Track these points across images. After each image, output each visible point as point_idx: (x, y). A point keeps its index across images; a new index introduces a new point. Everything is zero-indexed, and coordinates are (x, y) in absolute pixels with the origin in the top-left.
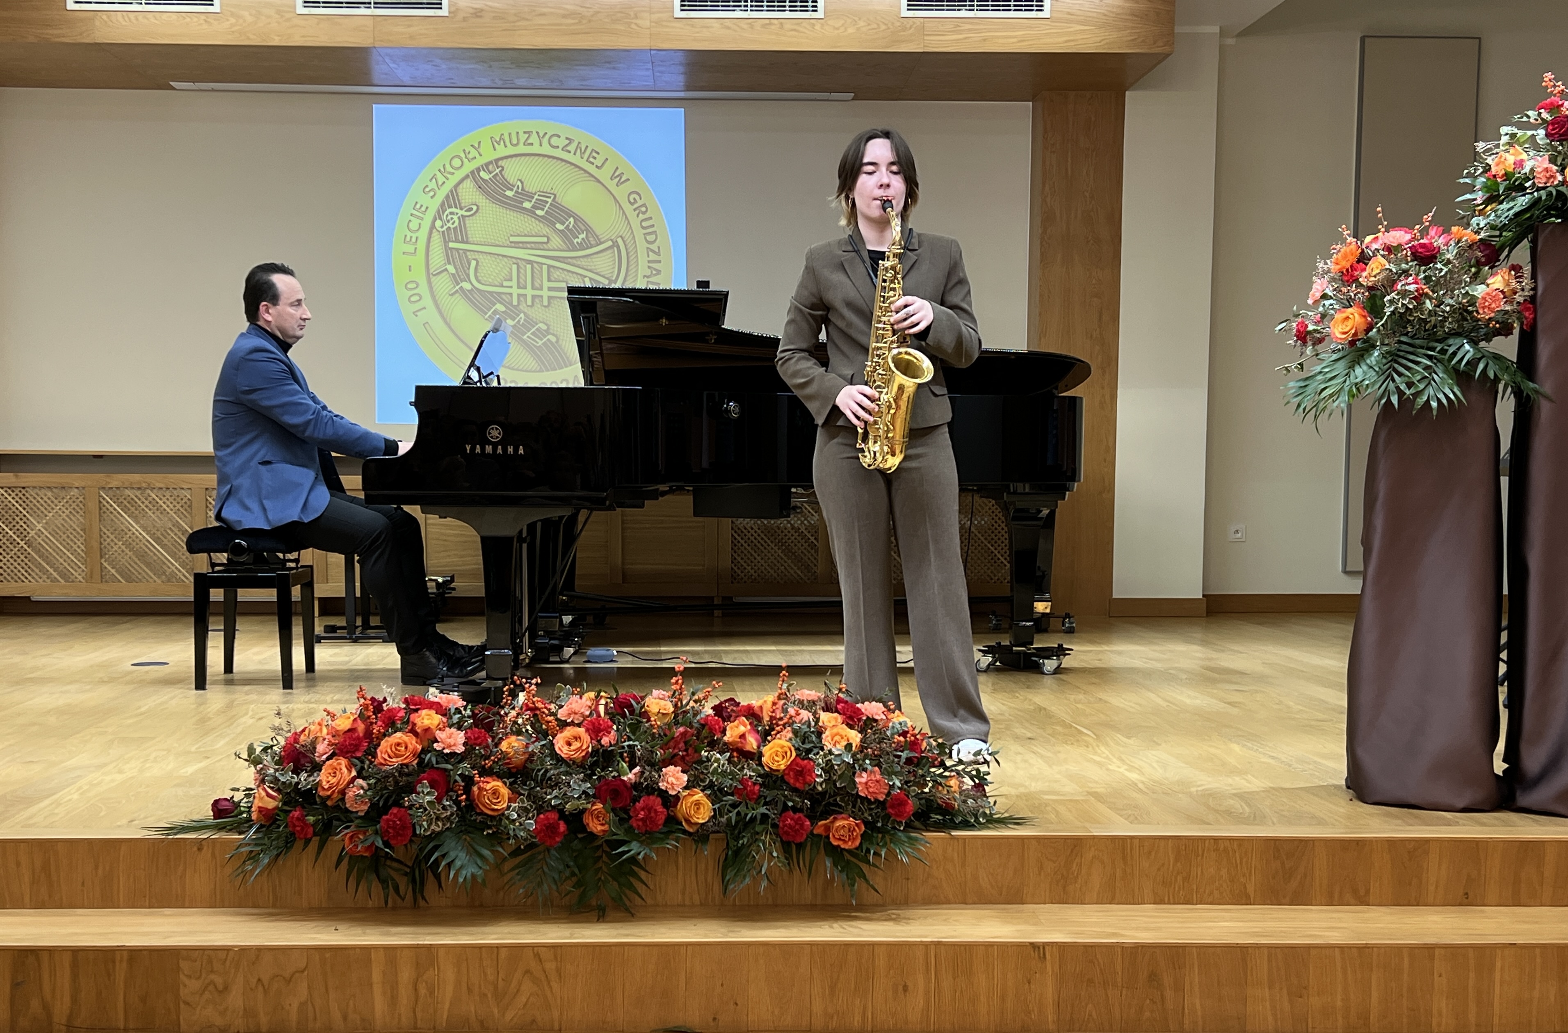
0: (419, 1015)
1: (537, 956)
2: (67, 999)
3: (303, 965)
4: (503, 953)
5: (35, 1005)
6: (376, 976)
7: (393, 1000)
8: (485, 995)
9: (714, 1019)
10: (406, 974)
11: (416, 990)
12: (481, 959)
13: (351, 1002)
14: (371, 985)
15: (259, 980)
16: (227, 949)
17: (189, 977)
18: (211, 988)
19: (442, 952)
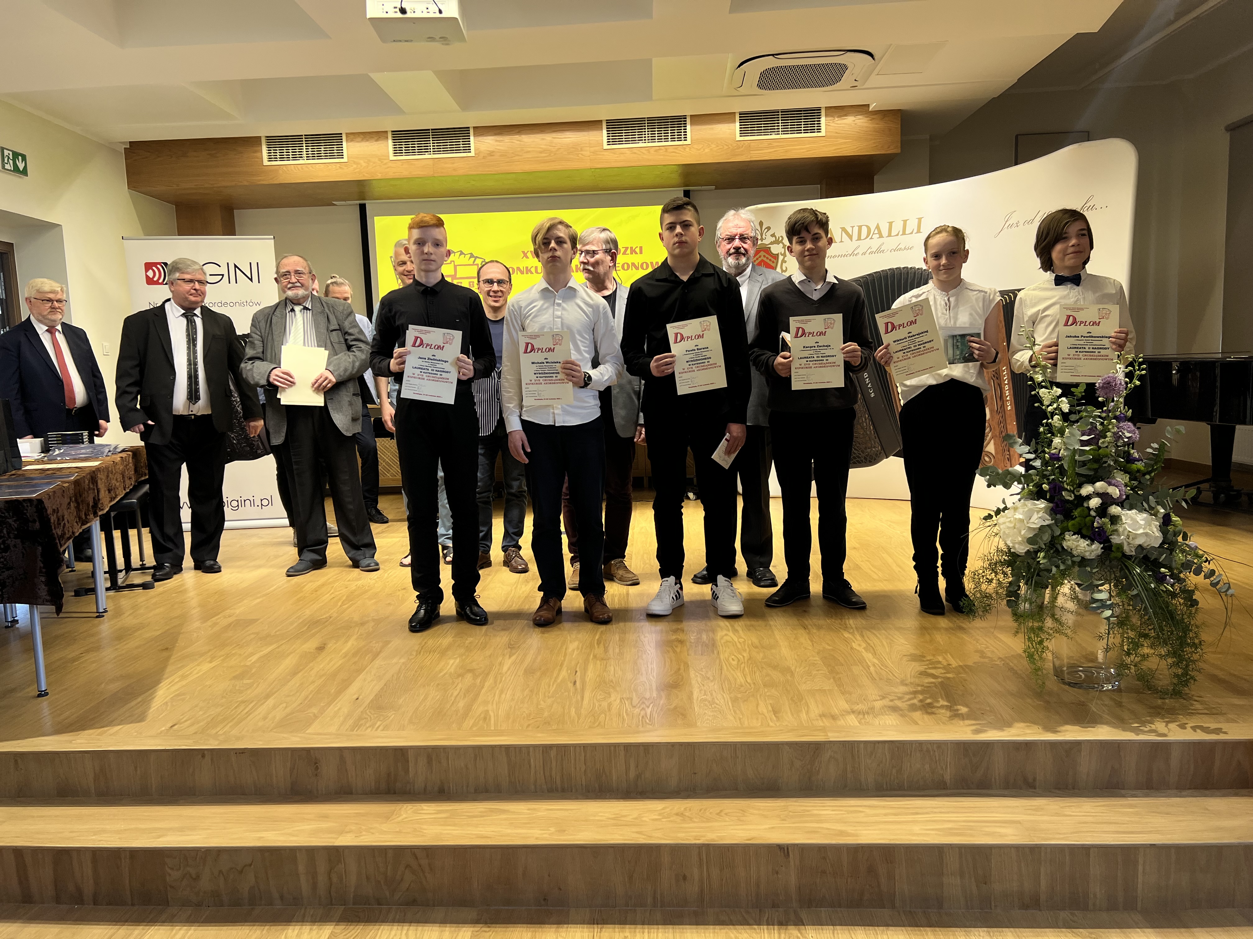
0: (333, 895)
1: (413, 854)
2: (91, 881)
3: (249, 862)
4: (390, 853)
5: (71, 886)
6: (302, 869)
7: (314, 884)
9: (545, 899)
10: (322, 868)
11: (330, 878)
12: (374, 856)
13: (285, 888)
14: (298, 874)
15: (220, 871)
16: (196, 850)
17: (172, 869)
18: (188, 877)
19: (346, 851)
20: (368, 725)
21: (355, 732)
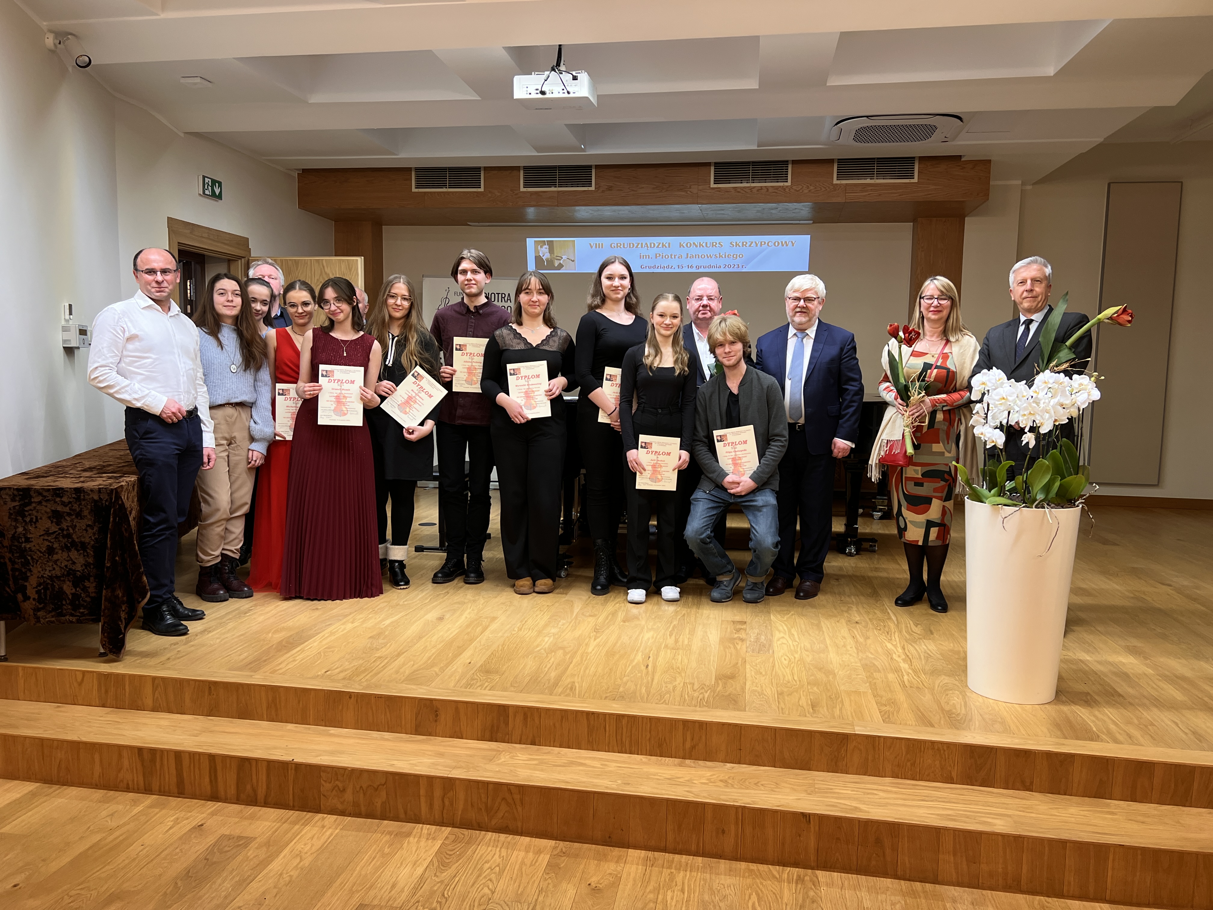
0: (445, 815)
1: (509, 790)
2: (265, 787)
3: (383, 781)
4: (491, 786)
5: (249, 787)
6: (422, 792)
7: (431, 806)
8: (481, 809)
9: (610, 837)
10: (438, 793)
11: (443, 802)
12: (478, 788)
13: (409, 805)
14: (419, 796)
15: (361, 787)
16: (345, 769)
17: (325, 781)
18: (336, 788)
19: (457, 782)
20: (478, 684)
21: (467, 690)
